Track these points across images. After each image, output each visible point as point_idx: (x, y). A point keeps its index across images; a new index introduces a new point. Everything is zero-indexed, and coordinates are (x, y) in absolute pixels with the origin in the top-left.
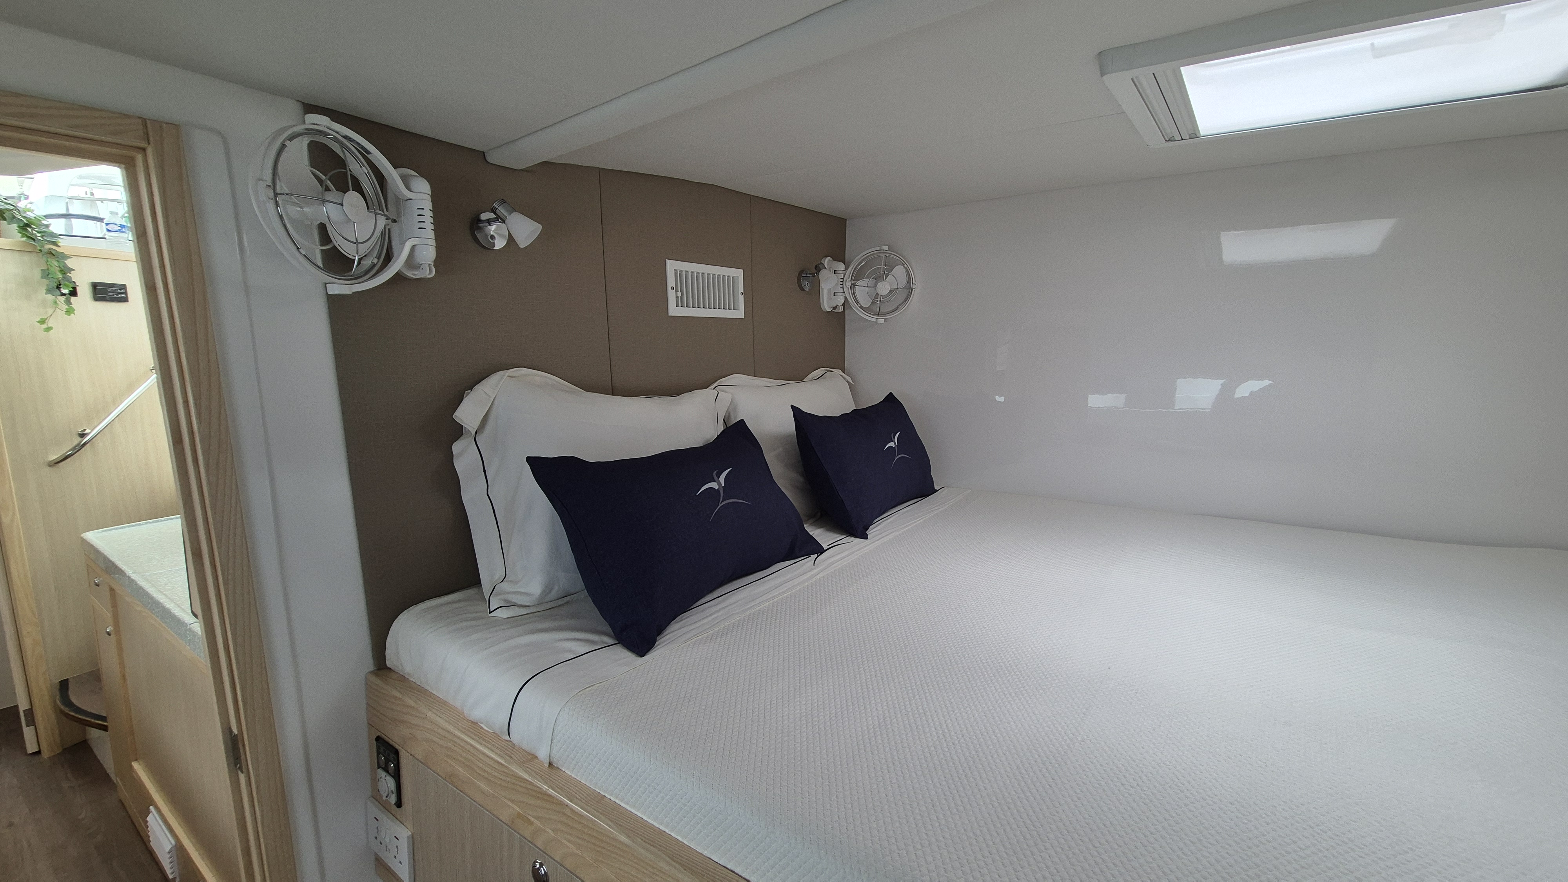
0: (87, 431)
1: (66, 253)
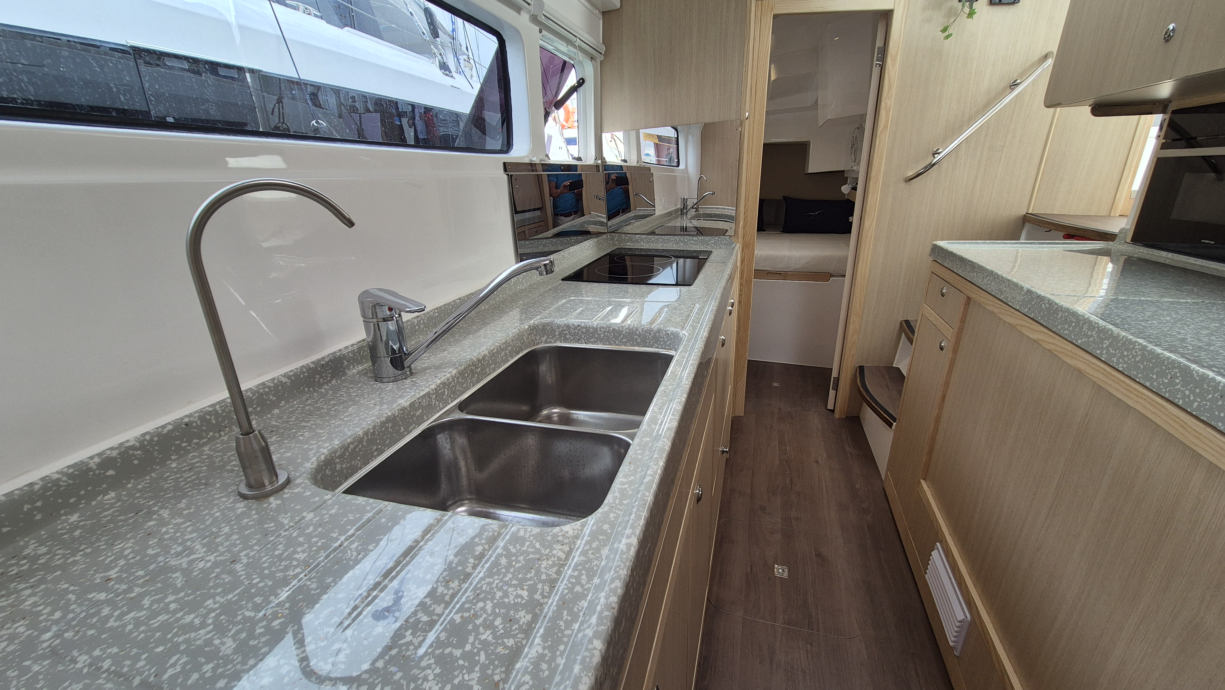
0: (940, 151)
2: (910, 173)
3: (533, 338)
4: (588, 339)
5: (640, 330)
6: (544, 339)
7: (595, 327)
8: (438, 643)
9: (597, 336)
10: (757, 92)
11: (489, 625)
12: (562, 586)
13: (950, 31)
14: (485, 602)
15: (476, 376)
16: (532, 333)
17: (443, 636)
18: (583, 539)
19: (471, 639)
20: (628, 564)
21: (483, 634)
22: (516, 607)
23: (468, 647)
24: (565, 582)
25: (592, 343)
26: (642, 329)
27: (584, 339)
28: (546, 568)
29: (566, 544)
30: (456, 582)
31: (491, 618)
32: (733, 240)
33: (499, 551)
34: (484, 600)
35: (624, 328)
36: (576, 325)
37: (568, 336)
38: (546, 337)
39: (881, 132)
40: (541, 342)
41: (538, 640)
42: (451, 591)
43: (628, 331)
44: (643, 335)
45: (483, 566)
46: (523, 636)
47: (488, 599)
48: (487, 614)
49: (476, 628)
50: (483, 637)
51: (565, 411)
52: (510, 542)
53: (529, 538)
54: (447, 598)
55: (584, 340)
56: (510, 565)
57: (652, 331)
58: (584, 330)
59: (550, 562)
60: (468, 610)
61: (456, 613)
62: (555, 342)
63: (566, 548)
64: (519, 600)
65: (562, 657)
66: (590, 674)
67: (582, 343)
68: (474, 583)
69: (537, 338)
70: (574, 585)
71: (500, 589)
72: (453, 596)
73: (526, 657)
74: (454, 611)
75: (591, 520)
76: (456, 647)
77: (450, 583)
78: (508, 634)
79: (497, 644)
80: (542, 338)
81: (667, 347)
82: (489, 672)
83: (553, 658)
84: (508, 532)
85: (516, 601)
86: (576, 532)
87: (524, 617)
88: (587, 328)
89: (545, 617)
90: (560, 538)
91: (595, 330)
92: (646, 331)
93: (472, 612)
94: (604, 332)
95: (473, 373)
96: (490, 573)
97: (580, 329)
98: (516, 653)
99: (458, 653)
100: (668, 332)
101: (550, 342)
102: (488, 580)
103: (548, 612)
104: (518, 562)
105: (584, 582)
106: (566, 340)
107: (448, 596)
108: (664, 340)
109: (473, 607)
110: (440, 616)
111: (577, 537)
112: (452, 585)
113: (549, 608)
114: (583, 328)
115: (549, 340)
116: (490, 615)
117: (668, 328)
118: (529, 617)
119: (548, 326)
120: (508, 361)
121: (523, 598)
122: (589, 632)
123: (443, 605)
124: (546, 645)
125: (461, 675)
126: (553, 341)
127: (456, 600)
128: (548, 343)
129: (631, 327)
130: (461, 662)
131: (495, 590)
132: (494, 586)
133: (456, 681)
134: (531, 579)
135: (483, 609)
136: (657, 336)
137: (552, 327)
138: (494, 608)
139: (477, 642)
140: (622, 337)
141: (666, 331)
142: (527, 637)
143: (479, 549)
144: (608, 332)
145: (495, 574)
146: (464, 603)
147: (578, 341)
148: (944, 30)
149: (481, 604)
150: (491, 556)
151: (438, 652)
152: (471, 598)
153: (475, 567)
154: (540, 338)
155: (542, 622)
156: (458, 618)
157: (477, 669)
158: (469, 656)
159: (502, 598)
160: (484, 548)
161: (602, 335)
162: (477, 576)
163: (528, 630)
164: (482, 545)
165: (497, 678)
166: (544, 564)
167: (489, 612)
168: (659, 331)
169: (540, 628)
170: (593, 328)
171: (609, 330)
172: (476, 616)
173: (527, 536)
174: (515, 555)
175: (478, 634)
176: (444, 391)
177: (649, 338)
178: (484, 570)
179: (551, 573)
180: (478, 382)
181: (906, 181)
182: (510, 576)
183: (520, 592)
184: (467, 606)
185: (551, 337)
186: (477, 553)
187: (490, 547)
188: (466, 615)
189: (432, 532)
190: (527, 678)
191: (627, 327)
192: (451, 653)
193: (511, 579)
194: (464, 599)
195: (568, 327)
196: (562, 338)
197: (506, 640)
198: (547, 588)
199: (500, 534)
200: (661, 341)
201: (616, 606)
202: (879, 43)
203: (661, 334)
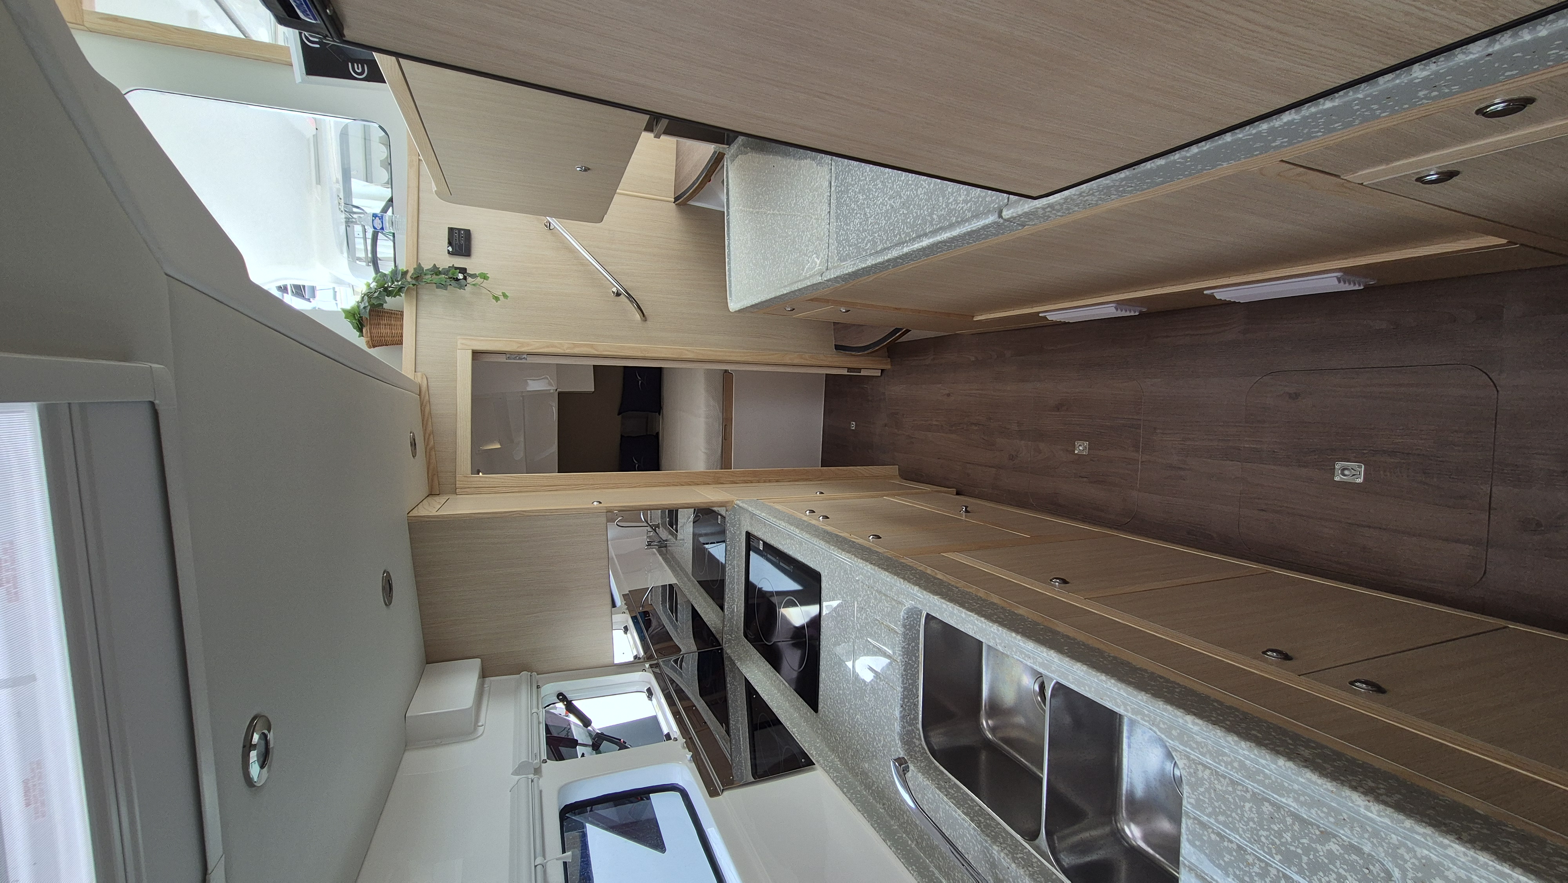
0: (614, 290)
1: (415, 266)
2: (638, 316)
3: (919, 755)
4: (914, 695)
5: (904, 644)
6: (917, 742)
7: (903, 689)
8: (1301, 872)
9: (911, 687)
10: (553, 484)
11: (1279, 834)
12: (1236, 776)
13: (499, 293)
14: (1261, 836)
15: (988, 821)
16: (915, 756)
17: (1295, 869)
18: (1188, 753)
19: (1292, 848)
20: (1211, 727)
21: (1287, 839)
22: (1260, 813)
23: (1299, 851)
24: (1231, 773)
25: (917, 690)
26: (903, 642)
27: (913, 700)
28: (1222, 786)
29: (1196, 767)
30: (1248, 857)
31: (1273, 832)
32: (731, 507)
33: (1212, 821)
34: (1259, 837)
35: (903, 660)
36: (901, 709)
37: (912, 716)
38: (915, 740)
39: (596, 350)
40: (921, 744)
41: (1284, 800)
42: (1256, 861)
43: (906, 656)
44: (908, 641)
45: (1229, 835)
46: (1282, 810)
47: (1258, 833)
48: (1270, 835)
49: (1282, 844)
50: (1289, 840)
51: (983, 712)
52: (1203, 812)
53: (1196, 795)
54: (1263, 865)
55: (915, 699)
56: (1223, 813)
57: (904, 632)
58: (906, 700)
59: (1216, 782)
60: (1270, 849)
61: (1273, 858)
62: (919, 730)
63: (1200, 767)
64: (1253, 809)
65: (1292, 786)
66: (1304, 772)
67: (918, 701)
68: (1246, 843)
69: (918, 750)
70: (1233, 767)
71: (1247, 824)
72: (1259, 859)
73: (1298, 810)
74: (1272, 859)
75: (1170, 743)
76: (1301, 860)
77: (1249, 862)
78: (1284, 822)
79: (1293, 830)
80: (917, 745)
81: (919, 617)
82: (1314, 837)
83: (1295, 791)
84: (1192, 811)
85: (1255, 812)
86: (1183, 757)
87: (1267, 808)
88: (904, 698)
89: (1264, 792)
90: (1192, 771)
91: (905, 689)
92: (905, 638)
93: (1270, 846)
94: (907, 680)
95: (987, 826)
96: (1235, 830)
97: (906, 705)
98: (1296, 817)
99: (1305, 859)
100: (905, 618)
101: (919, 735)
102: (1241, 832)
103: (1259, 790)
104: (1220, 807)
105: (1229, 760)
106: (916, 718)
107: (1261, 864)
108: (913, 621)
109: (1266, 845)
110: (1278, 871)
111: (1188, 758)
112: (1251, 861)
113: (1256, 788)
114: (903, 701)
115: (917, 737)
116: (1271, 833)
117: (902, 617)
118: (1266, 804)
119: (904, 739)
120: (955, 784)
121: (1252, 807)
122: (1273, 766)
123: (1269, 868)
124: (1286, 795)
125: (1321, 857)
126: (918, 732)
127: (1262, 858)
128: (920, 737)
129: (902, 653)
130: (1311, 857)
131: (1248, 827)
132: (1245, 827)
133: (1326, 861)
134: (1234, 799)
135: (1267, 838)
136: (910, 626)
137: (905, 734)
138: (1264, 830)
139: (1293, 844)
140: (911, 662)
141: (905, 620)
142: (1283, 807)
143: (1213, 837)
144: (906, 675)
145: (1235, 826)
146: (1264, 852)
147: (916, 705)
148: (497, 299)
149: (1263, 839)
150: (1218, 827)
151: (1308, 874)
152: (1259, 846)
153: (1231, 842)
154: (917, 747)
155: (1269, 795)
156: (1278, 857)
157: (1314, 845)
158: (1307, 850)
159: (1254, 823)
160: (1212, 832)
161: (910, 682)
162: (1239, 840)
163: (1278, 807)
164: (1209, 835)
165: (1318, 833)
166: (1219, 787)
167: (1268, 833)
168: (904, 626)
169: (1273, 797)
170: (904, 691)
171: (905, 675)
172: (1273, 843)
173: (1194, 797)
174: (1214, 808)
175: (1287, 842)
176: (1020, 857)
177: (912, 635)
178: (1232, 834)
179: (1226, 783)
180: (993, 819)
181: (646, 320)
182: (1234, 815)
183: (1247, 808)
184: (1266, 850)
185: (914, 734)
186: (1218, 839)
187: (1210, 827)
188: (1274, 851)
189: (1203, 875)
190: (1313, 811)
191: (901, 657)
192: (1306, 863)
193: (1237, 814)
194: (1261, 852)
195: (903, 717)
196: (914, 722)
197: (1288, 823)
198: (1240, 788)
199: (1195, 818)
200: (914, 623)
201: (1248, 743)
202: (502, 359)
203: (907, 624)
